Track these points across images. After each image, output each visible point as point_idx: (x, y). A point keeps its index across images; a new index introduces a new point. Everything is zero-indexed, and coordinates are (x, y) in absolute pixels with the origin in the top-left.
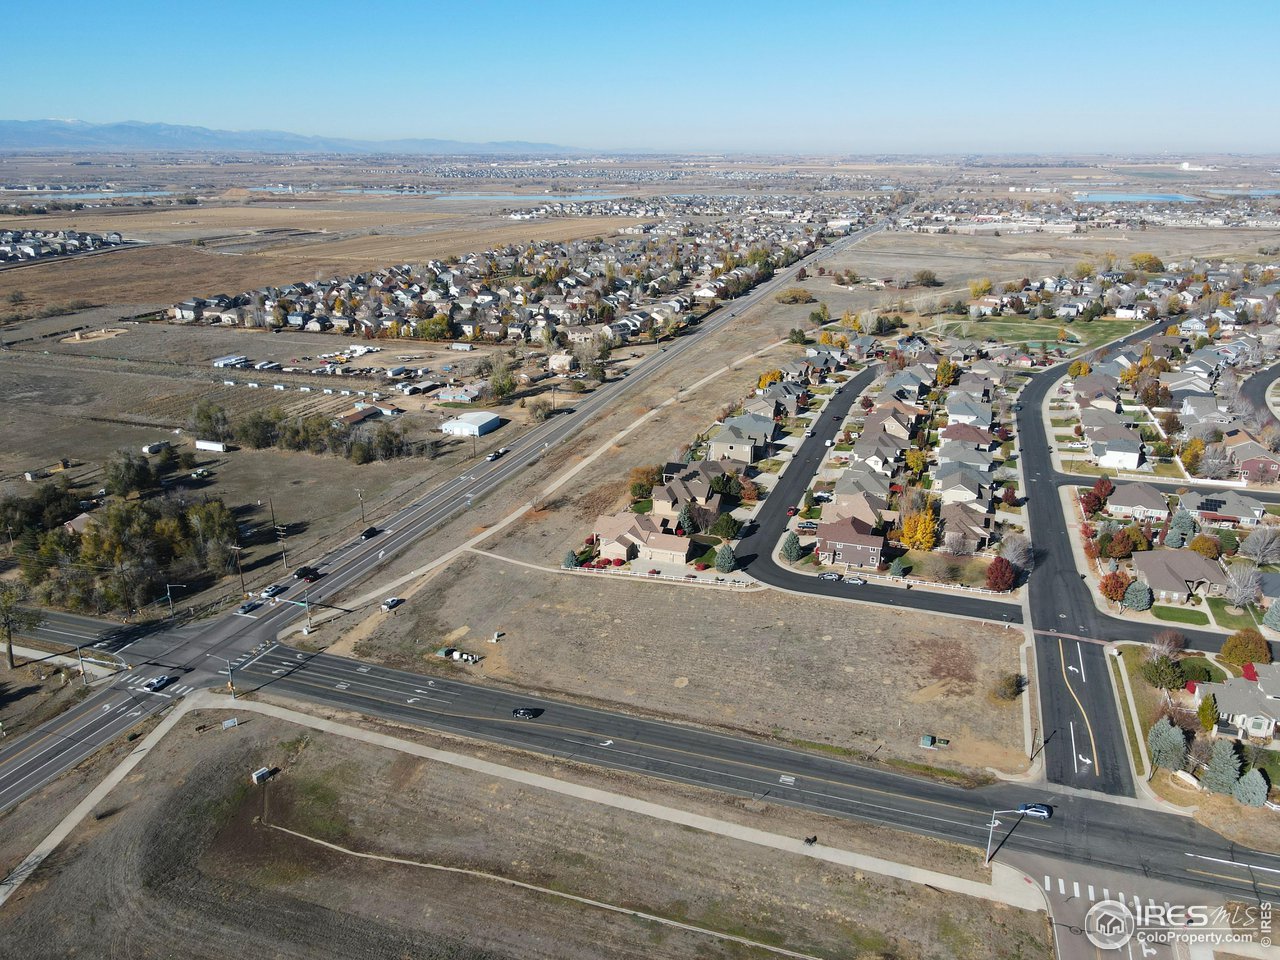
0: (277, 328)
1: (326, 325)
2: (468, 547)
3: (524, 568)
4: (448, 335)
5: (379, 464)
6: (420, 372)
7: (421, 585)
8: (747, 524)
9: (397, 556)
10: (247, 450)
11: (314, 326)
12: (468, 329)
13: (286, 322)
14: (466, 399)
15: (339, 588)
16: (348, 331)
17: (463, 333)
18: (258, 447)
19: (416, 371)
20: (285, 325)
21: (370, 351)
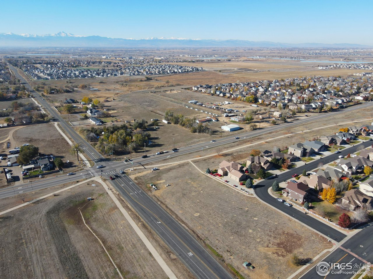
0: (213, 95)
1: (224, 95)
2: (189, 160)
3: (197, 169)
4: (253, 102)
5: (197, 134)
6: (235, 111)
7: (168, 167)
8: (274, 176)
9: (172, 158)
10: (172, 124)
11: (222, 95)
12: (260, 101)
13: (216, 93)
14: (237, 120)
15: (150, 162)
16: (229, 97)
17: (259, 101)
18: (175, 124)
19: (234, 111)
20: (215, 94)
21: (229, 103)
